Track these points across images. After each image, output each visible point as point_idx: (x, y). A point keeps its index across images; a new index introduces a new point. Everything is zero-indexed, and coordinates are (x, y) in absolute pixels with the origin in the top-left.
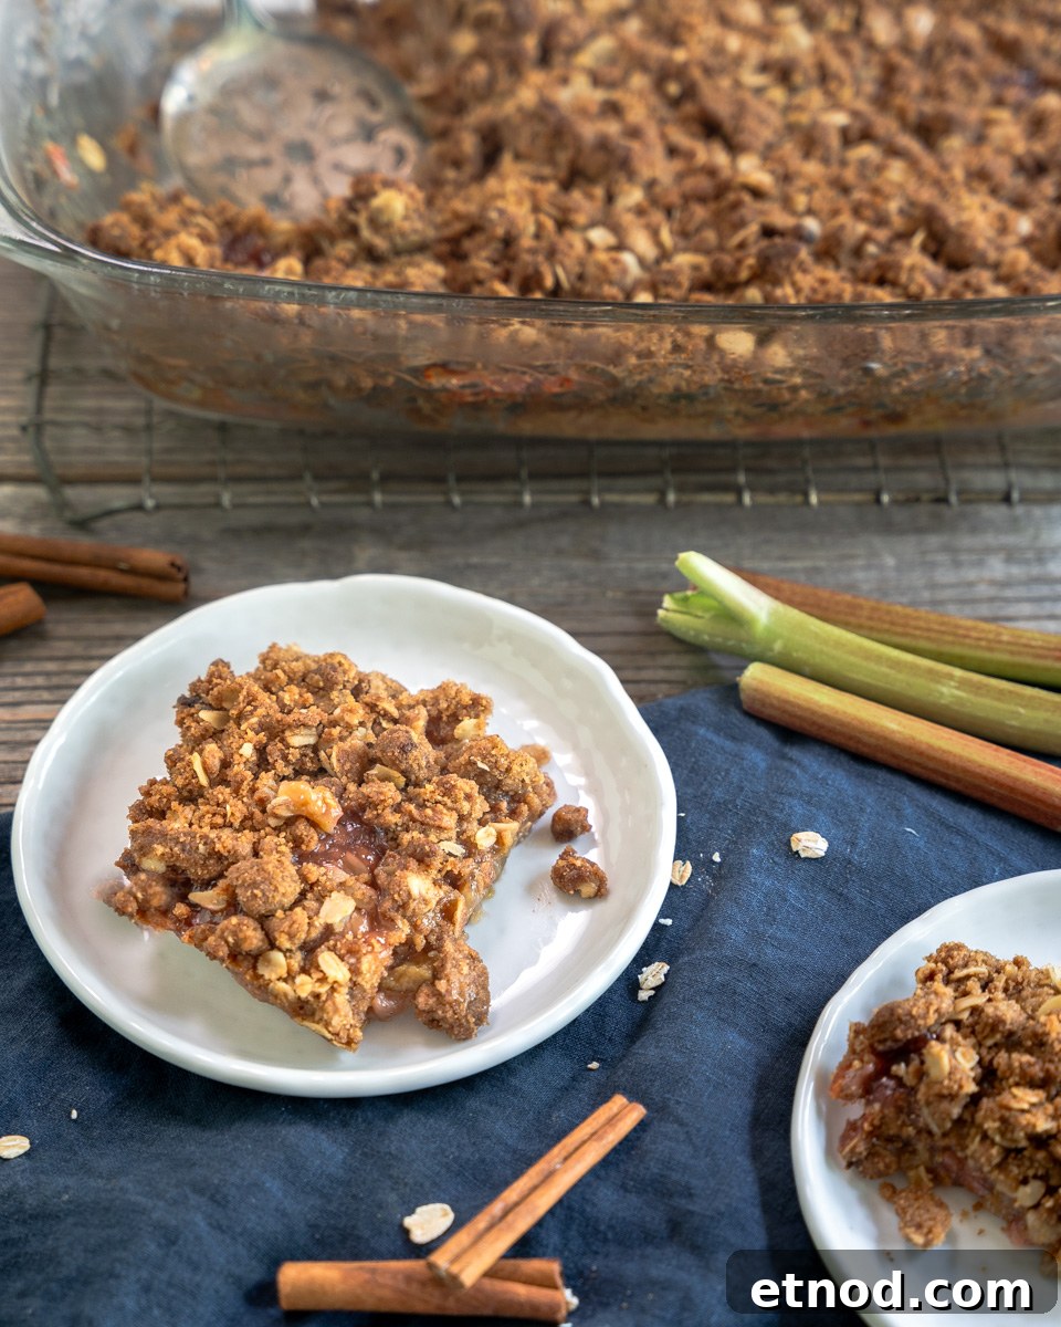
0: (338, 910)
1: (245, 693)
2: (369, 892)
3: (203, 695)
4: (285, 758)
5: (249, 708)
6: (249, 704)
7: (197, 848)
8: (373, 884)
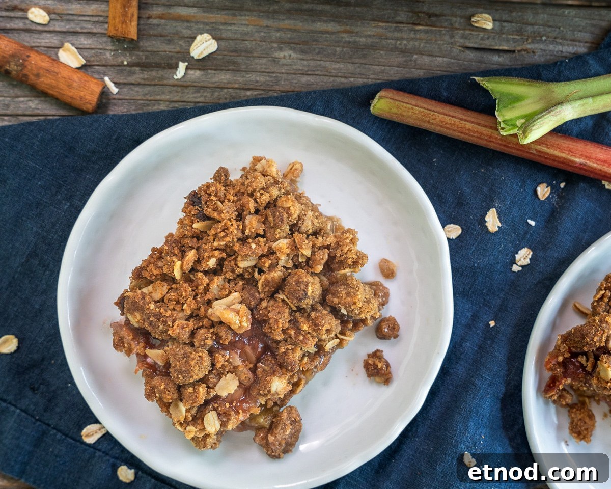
0: (228, 386)
1: (223, 224)
2: (251, 375)
3: (203, 203)
4: (233, 271)
5: (222, 234)
6: (223, 231)
7: (159, 326)
8: (254, 370)
